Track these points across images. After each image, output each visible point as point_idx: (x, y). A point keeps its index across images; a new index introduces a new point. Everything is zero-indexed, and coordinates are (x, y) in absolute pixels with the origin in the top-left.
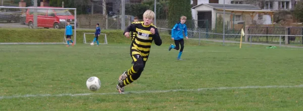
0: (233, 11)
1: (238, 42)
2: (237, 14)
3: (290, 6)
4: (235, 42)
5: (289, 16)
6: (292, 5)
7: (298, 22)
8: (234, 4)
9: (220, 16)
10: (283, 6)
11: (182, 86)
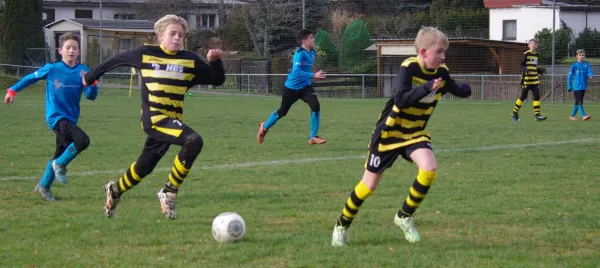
0: (117, 32)
1: (126, 87)
2: (124, 37)
3: (217, 23)
4: (119, 86)
5: (216, 39)
6: (220, 20)
7: (230, 50)
8: (119, 20)
9: (95, 41)
10: (205, 23)
11: (17, 171)
